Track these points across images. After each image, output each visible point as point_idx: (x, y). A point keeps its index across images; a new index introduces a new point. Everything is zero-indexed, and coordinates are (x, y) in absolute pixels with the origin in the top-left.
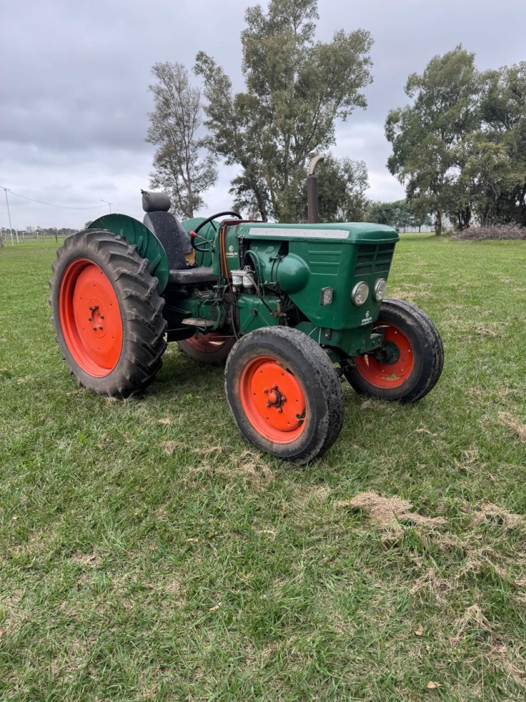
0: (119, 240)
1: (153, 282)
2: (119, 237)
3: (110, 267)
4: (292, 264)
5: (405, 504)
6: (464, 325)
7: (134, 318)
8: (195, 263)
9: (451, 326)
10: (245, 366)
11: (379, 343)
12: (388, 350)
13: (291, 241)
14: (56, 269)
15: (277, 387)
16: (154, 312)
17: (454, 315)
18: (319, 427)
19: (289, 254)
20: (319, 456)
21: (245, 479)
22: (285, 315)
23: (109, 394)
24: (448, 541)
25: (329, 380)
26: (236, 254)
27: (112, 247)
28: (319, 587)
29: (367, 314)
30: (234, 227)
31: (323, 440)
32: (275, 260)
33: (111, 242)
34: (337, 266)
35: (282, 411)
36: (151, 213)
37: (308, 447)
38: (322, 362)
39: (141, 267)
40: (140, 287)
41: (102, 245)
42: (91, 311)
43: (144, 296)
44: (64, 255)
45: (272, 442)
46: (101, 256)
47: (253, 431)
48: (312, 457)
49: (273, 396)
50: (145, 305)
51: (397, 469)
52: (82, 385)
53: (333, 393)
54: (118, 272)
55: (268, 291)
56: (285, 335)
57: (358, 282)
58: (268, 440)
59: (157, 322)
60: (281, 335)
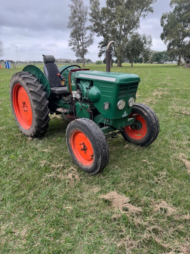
0: (31, 76)
1: (44, 94)
2: (31, 75)
3: (26, 88)
4: (94, 91)
5: (127, 199)
6: (177, 109)
7: (35, 109)
8: (65, 84)
9: (172, 109)
10: (72, 134)
11: (133, 122)
12: (137, 124)
13: (94, 81)
14: (11, 87)
15: (84, 143)
16: (44, 106)
17: (175, 103)
18: (98, 162)
19: (93, 86)
20: (98, 173)
21: (67, 181)
22: (91, 111)
23: (30, 136)
24: (139, 222)
25: (102, 144)
26: (75, 84)
27: (28, 80)
28: (81, 238)
29: (125, 113)
30: (74, 73)
31: (99, 167)
32: (88, 88)
33: (27, 77)
34: (111, 93)
35: (86, 153)
36: (46, 64)
37: (94, 169)
38: (100, 136)
39: (39, 88)
40: (38, 96)
41: (24, 78)
42: (23, 104)
43: (39, 100)
44: (13, 81)
45: (82, 164)
46: (23, 83)
47: (76, 158)
48: (96, 172)
49: (82, 146)
50: (39, 104)
51: (129, 180)
52: (21, 132)
53: (103, 149)
54: (29, 90)
55: (85, 101)
56: (86, 123)
57: (120, 100)
58: (81, 163)
59: (45, 110)
60: (84, 124)
